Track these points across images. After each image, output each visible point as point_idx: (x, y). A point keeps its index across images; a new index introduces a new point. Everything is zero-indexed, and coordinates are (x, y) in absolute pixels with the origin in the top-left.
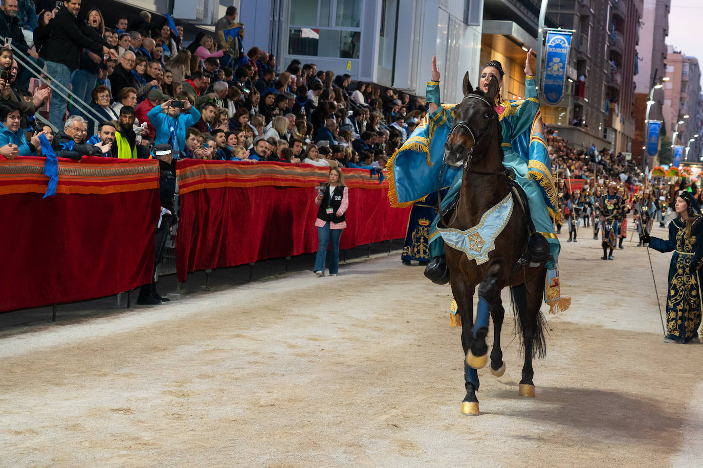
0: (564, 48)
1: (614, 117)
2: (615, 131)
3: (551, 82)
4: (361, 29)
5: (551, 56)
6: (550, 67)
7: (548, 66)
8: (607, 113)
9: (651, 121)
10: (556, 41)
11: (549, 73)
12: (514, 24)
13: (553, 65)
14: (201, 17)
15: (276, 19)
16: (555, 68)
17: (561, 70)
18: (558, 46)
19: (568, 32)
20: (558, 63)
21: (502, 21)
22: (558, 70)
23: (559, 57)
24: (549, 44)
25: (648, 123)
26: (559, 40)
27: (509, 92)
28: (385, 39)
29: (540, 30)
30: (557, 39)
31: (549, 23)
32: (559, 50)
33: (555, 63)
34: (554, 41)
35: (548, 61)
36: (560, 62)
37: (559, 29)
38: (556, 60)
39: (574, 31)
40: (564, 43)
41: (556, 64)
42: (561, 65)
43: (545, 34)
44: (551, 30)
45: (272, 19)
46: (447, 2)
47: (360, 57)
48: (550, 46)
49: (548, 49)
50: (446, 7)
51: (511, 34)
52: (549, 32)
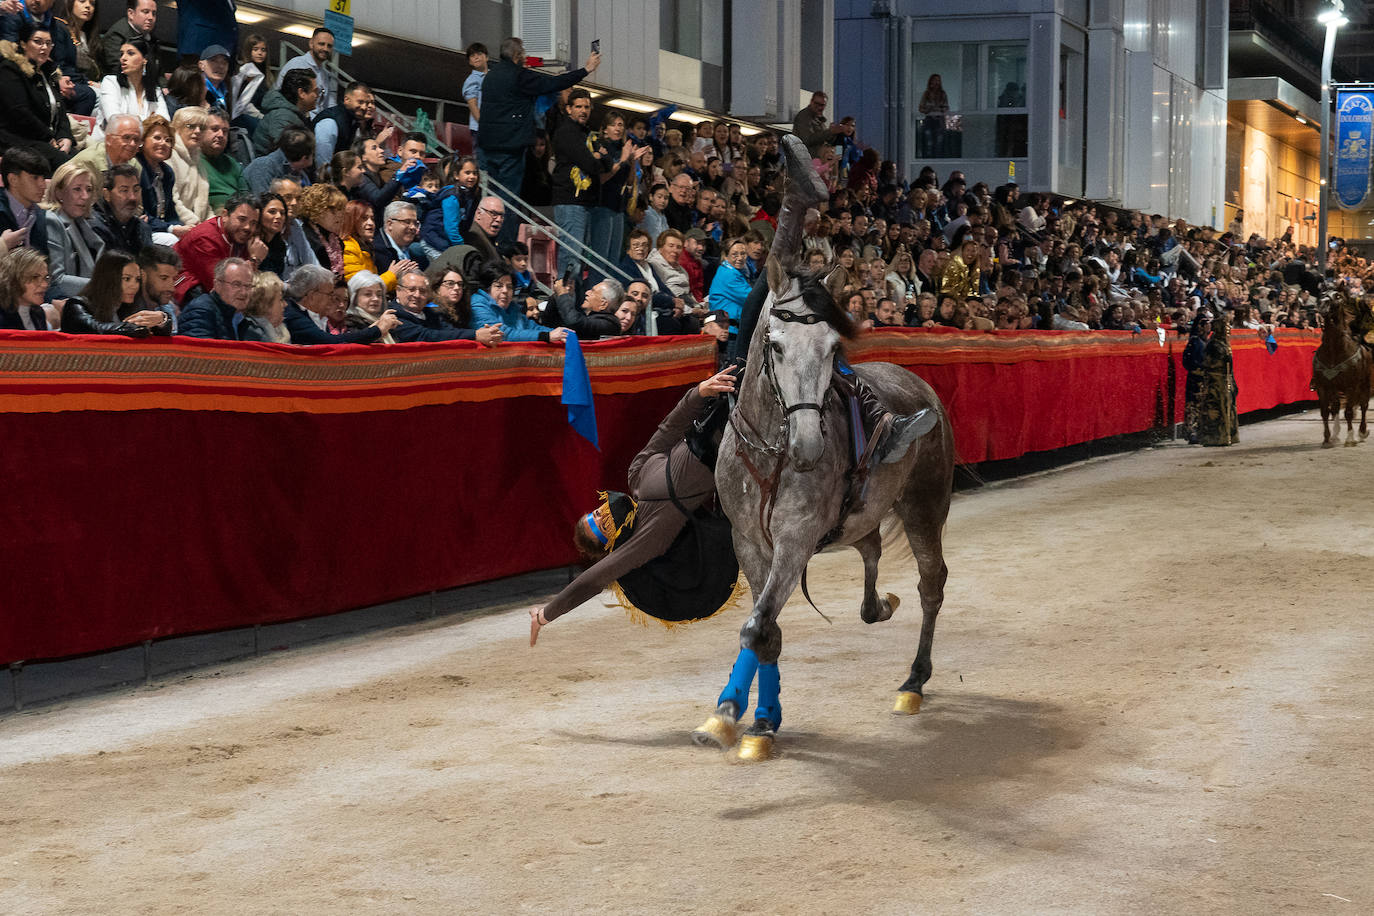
0: (1367, 113)
3: (1347, 172)
5: (1346, 128)
6: (1345, 147)
7: (1342, 146)
11: (1344, 157)
12: (1280, 79)
13: (1350, 144)
14: (774, 111)
15: (894, 105)
16: (1354, 147)
17: (1364, 150)
18: (1357, 111)
19: (1371, 86)
20: (1358, 140)
21: (1259, 78)
22: (1359, 151)
23: (1358, 130)
24: (1342, 110)
26: (1358, 102)
27: (1279, 192)
28: (1067, 122)
29: (1325, 87)
30: (1354, 100)
31: (1339, 73)
32: (1358, 118)
33: (1353, 140)
34: (1349, 104)
35: (1341, 138)
36: (1362, 137)
37: (1357, 83)
38: (1355, 134)
40: (1367, 105)
41: (1355, 142)
42: (1363, 142)
43: (1333, 93)
44: (1343, 86)
45: (887, 106)
46: (1166, 54)
47: (1029, 154)
48: (1344, 113)
49: (1340, 119)
50: (1166, 62)
51: (1277, 98)
52: (1339, 89)
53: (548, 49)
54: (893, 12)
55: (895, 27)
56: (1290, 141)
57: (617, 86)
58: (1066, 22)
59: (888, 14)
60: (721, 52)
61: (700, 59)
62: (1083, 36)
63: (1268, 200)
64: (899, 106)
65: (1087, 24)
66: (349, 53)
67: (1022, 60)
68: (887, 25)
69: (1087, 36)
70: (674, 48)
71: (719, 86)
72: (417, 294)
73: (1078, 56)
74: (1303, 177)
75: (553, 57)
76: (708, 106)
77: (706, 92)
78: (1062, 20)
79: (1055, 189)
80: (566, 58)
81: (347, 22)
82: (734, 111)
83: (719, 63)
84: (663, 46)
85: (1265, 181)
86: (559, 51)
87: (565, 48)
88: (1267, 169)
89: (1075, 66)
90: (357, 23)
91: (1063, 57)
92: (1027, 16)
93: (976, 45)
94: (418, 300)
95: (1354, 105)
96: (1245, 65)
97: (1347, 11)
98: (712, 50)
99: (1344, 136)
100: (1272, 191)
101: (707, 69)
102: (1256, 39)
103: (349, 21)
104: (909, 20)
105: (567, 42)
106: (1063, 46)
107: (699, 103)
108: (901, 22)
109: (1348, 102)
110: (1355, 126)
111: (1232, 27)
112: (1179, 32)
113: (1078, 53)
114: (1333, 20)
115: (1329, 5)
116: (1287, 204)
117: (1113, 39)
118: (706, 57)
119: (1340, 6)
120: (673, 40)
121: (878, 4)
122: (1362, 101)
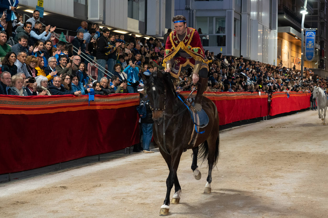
0: (313, 36)
3: (308, 51)
4: (226, 34)
5: (308, 40)
6: (308, 45)
7: (307, 45)
10: (310, 34)
11: (308, 47)
12: (291, 27)
14: (158, 34)
16: (310, 45)
17: (312, 46)
18: (311, 36)
19: (314, 29)
20: (311, 43)
21: (286, 27)
22: (311, 46)
24: (307, 35)
26: (311, 34)
27: (291, 56)
28: (236, 37)
29: (302, 30)
30: (310, 33)
31: (306, 26)
32: (311, 38)
33: (310, 43)
34: (309, 34)
35: (307, 43)
37: (310, 29)
38: (310, 42)
39: (317, 29)
40: (313, 34)
42: (312, 44)
43: (304, 31)
44: (307, 29)
46: (262, 20)
48: (307, 36)
49: (306, 38)
50: (262, 23)
51: (290, 32)
52: (306, 30)
53: (97, 17)
54: (191, 8)
55: (191, 12)
56: (294, 43)
57: (116, 27)
58: (236, 12)
59: (189, 9)
60: (144, 18)
61: (139, 20)
62: (240, 15)
63: (288, 58)
65: (241, 13)
66: (43, 17)
67: (224, 21)
68: (189, 12)
69: (241, 16)
70: (132, 17)
71: (144, 27)
72: (58, 82)
73: (239, 20)
74: (297, 52)
75: (98, 19)
76: (140, 32)
77: (140, 29)
78: (234, 11)
79: (233, 55)
80: (102, 19)
81: (42, 9)
82: (148, 33)
83: (144, 21)
84: (128, 17)
85: (287, 53)
86: (100, 17)
87: (102, 17)
88: (288, 50)
89: (238, 23)
90: (45, 10)
91: (235, 21)
92: (225, 10)
93: (213, 17)
94: (58, 84)
96: (282, 24)
97: (307, 11)
98: (142, 17)
99: (307, 42)
100: (289, 56)
101: (140, 23)
102: (285, 17)
103: (43, 9)
104: (195, 10)
105: (102, 15)
106: (235, 18)
107: (138, 31)
108: (193, 11)
110: (310, 40)
111: (279, 14)
112: (265, 15)
114: (304, 13)
115: (303, 9)
116: (293, 59)
117: (248, 16)
118: (140, 19)
119: (306, 9)
120: (131, 15)
121: (187, 6)
122: (312, 33)
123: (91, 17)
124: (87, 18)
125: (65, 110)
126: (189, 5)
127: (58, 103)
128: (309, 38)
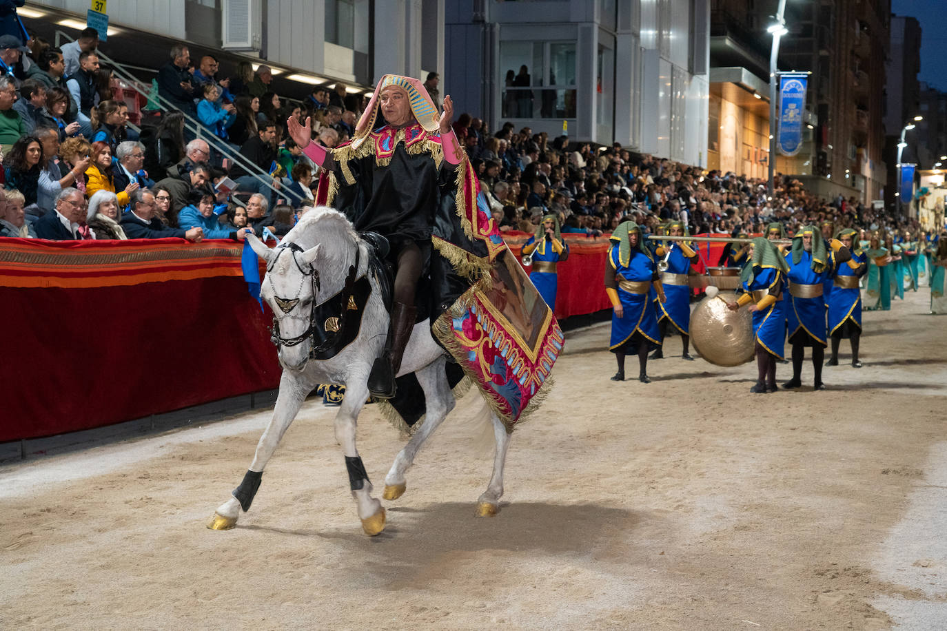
0: (800, 92)
1: (863, 162)
2: (865, 178)
3: (786, 130)
4: (578, 86)
5: (787, 102)
6: (786, 114)
7: (783, 113)
8: (854, 160)
9: (904, 165)
11: (785, 120)
12: (744, 70)
13: (789, 112)
15: (488, 81)
16: (792, 114)
17: (797, 116)
18: (794, 91)
19: (803, 74)
20: (793, 109)
21: (731, 68)
22: (795, 116)
23: (794, 103)
24: (784, 90)
25: (901, 167)
26: (794, 85)
27: (744, 144)
28: (603, 95)
29: (772, 75)
30: (791, 83)
31: (782, 66)
32: (794, 95)
33: (791, 109)
34: (788, 86)
35: (783, 108)
36: (796, 108)
37: (793, 72)
38: (793, 106)
39: (809, 73)
40: (800, 87)
41: (792, 111)
42: (797, 111)
43: (778, 78)
44: (784, 74)
45: (482, 82)
46: (668, 51)
47: (578, 117)
48: (785, 92)
49: (782, 96)
50: (669, 57)
51: (741, 80)
52: (782, 76)
53: (246, 40)
54: (487, 20)
55: (488, 29)
56: (752, 109)
57: (295, 65)
58: (602, 29)
59: (483, 21)
60: (366, 44)
61: (353, 49)
62: (613, 39)
63: (736, 149)
64: (491, 84)
65: (616, 30)
66: (105, 40)
67: (573, 53)
68: (483, 28)
69: (615, 38)
70: (336, 41)
71: (366, 67)
74: (760, 134)
75: (249, 44)
76: (357, 82)
77: (356, 72)
78: (599, 28)
79: (594, 139)
80: (259, 46)
81: (103, 19)
83: (366, 51)
84: (327, 40)
85: (734, 136)
86: (254, 41)
87: (258, 39)
88: (736, 127)
89: (608, 58)
90: (111, 19)
91: (600, 52)
92: (576, 23)
93: (543, 43)
95: (791, 87)
96: (721, 60)
97: (786, 26)
98: (361, 42)
99: (785, 106)
100: (739, 142)
101: (357, 56)
102: (728, 42)
103: (105, 18)
104: (498, 26)
105: (259, 35)
106: (599, 45)
107: (352, 78)
108: (492, 26)
109: (787, 85)
110: (792, 100)
111: (712, 34)
112: (676, 37)
113: (610, 49)
114: (777, 31)
115: (775, 21)
116: (749, 151)
117: (633, 41)
118: (357, 48)
119: (783, 21)
120: (334, 36)
121: (477, 14)
122: (797, 84)
123: (231, 40)
124: (221, 43)
125: (164, 277)
126: (483, 10)
127: (145, 259)
128: (789, 96)
